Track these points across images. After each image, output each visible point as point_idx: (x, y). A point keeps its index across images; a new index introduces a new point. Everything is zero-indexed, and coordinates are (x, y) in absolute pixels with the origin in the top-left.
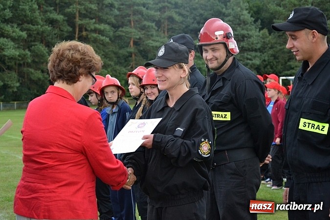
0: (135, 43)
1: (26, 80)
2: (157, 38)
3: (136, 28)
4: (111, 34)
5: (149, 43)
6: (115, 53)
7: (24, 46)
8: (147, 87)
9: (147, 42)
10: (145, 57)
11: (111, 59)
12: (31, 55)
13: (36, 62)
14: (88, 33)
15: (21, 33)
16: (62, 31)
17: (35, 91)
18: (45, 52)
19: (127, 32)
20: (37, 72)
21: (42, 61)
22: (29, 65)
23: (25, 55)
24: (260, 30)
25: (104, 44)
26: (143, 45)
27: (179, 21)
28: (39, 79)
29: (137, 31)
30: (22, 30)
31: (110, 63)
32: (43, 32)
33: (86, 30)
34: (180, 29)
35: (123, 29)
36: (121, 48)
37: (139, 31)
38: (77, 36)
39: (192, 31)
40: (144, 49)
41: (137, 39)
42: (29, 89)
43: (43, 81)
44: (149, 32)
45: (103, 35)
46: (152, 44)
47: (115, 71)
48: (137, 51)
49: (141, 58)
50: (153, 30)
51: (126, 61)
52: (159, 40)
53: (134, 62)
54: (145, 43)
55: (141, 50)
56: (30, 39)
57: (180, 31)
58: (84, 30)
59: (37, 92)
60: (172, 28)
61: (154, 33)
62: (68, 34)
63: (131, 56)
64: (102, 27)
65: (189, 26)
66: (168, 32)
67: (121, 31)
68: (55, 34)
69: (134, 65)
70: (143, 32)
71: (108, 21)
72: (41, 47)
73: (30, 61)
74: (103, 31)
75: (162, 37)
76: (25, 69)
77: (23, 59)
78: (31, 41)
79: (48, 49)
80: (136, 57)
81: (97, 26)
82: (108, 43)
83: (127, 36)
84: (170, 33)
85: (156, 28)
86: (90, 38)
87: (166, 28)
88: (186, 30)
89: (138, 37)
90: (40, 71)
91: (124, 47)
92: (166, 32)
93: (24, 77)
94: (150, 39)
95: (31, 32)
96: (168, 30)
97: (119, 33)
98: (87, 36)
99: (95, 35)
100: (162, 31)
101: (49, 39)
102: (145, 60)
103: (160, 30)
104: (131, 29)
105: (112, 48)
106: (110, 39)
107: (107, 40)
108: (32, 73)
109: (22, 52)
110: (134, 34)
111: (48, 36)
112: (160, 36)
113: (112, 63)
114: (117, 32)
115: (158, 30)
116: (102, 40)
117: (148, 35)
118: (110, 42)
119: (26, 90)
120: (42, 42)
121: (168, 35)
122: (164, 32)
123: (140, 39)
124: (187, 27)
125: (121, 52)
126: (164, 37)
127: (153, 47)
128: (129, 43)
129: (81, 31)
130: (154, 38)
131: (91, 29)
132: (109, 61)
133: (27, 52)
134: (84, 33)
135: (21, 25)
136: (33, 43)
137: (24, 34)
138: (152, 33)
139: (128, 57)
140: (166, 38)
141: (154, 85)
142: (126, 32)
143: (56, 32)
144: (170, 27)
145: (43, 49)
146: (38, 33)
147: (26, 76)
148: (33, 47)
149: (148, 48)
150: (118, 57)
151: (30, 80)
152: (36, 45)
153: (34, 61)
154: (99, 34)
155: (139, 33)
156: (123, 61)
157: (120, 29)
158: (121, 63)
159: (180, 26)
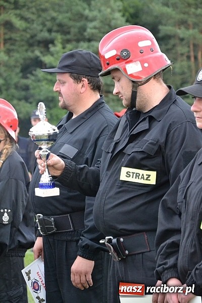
27: (21, 29)
34: (22, 40)
39: (39, 42)
57: (23, 43)
65: (36, 35)
88: (31, 41)
92: (2, 45)
124: (32, 37)
140: (3, 53)
144: (7, 36)
159: (22, 35)
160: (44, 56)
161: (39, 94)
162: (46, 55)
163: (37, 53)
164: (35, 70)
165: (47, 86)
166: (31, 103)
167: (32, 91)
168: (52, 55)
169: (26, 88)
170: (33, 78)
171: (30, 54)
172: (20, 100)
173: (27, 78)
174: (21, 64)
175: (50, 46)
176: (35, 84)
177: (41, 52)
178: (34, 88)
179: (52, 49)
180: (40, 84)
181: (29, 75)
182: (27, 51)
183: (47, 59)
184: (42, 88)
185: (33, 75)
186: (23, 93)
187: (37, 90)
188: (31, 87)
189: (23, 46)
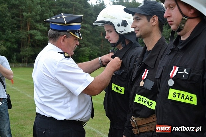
4: (91, 29)
6: (93, 39)
11: (90, 42)
19: (99, 28)
24: (168, 29)
25: (87, 34)
30: (45, 26)
31: (90, 44)
36: (96, 36)
41: (104, 32)
45: (87, 30)
47: (93, 48)
51: (98, 43)
63: (101, 41)
64: (86, 25)
67: (96, 28)
69: (102, 46)
71: (90, 22)
74: (87, 28)
81: (84, 25)
82: (89, 34)
91: (97, 36)
97: (95, 29)
105: (91, 36)
106: (90, 32)
107: (89, 32)
109: (45, 37)
110: (102, 29)
113: (91, 44)
116: (86, 32)
118: (90, 33)
125: (95, 38)
128: (100, 34)
132: (90, 43)
135: (45, 23)
139: (99, 41)
150: (94, 41)
154: (85, 29)
156: (97, 43)
158: (96, 44)
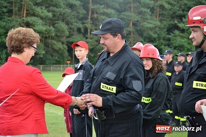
0: (134, 24)
1: (50, 49)
2: (151, 21)
3: (135, 13)
5: (145, 25)
7: (49, 23)
8: (143, 59)
9: (143, 24)
10: (140, 35)
12: (54, 31)
13: (58, 36)
14: (98, 16)
15: (48, 14)
16: (78, 13)
17: (57, 58)
18: (65, 28)
20: (59, 43)
21: (63, 35)
22: (53, 38)
23: (50, 31)
26: (140, 26)
27: (168, 9)
28: (60, 49)
29: (135, 16)
32: (64, 13)
33: (97, 13)
34: (168, 15)
35: (125, 13)
37: (137, 15)
38: (89, 17)
39: (177, 16)
40: (140, 29)
42: (52, 56)
43: (63, 51)
44: (145, 16)
46: (147, 25)
48: (134, 30)
49: (138, 36)
50: (148, 14)
52: (153, 22)
53: (132, 39)
54: (141, 24)
55: (138, 30)
56: (54, 18)
57: (168, 16)
58: (95, 13)
59: (58, 58)
60: (162, 14)
61: (149, 17)
62: (83, 16)
65: (176, 13)
66: (159, 17)
68: (73, 15)
70: (140, 16)
72: (62, 24)
73: (53, 35)
75: (155, 20)
76: (50, 41)
77: (48, 33)
78: (55, 20)
79: (67, 26)
80: (134, 35)
83: (128, 18)
84: (161, 17)
85: (151, 13)
86: (100, 19)
87: (158, 13)
88: (173, 16)
89: (136, 20)
90: (61, 43)
92: (158, 17)
93: (48, 47)
94: (145, 21)
95: (55, 13)
96: (160, 15)
98: (97, 17)
99: (103, 17)
100: (155, 16)
101: (69, 19)
102: (141, 37)
103: (153, 15)
104: (131, 14)
108: (55, 44)
111: (68, 16)
112: (153, 20)
114: (120, 16)
115: (152, 15)
117: (144, 18)
119: (50, 57)
120: (63, 21)
121: (159, 19)
122: (156, 17)
123: (137, 21)
124: (174, 13)
126: (156, 21)
127: (147, 27)
129: (93, 13)
130: (148, 21)
131: (101, 13)
133: (52, 28)
134: (95, 15)
136: (56, 22)
137: (50, 15)
138: (147, 17)
140: (158, 21)
141: (149, 58)
142: (127, 16)
143: (74, 14)
144: (161, 13)
145: (64, 26)
146: (60, 14)
147: (50, 46)
148: (56, 24)
149: (143, 28)
151: (53, 49)
152: (59, 23)
153: (56, 35)
155: (137, 17)
157: (123, 13)
159: (169, 12)
160: (179, 23)
161: (176, 43)
162: (181, 23)
163: (176, 22)
164: (174, 31)
165: (180, 39)
166: (171, 48)
167: (172, 42)
168: (184, 23)
169: (169, 40)
170: (173, 35)
171: (172, 22)
172: (165, 46)
173: (170, 34)
174: (167, 27)
175: (183, 18)
176: (174, 38)
177: (178, 22)
178: (173, 40)
179: (184, 20)
180: (176, 38)
181: (171, 33)
182: (170, 20)
183: (181, 25)
184: (177, 40)
185: (173, 33)
186: (167, 42)
187: (175, 41)
188: (172, 39)
189: (169, 18)
